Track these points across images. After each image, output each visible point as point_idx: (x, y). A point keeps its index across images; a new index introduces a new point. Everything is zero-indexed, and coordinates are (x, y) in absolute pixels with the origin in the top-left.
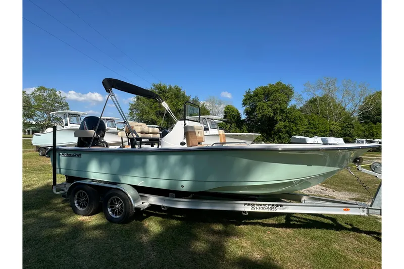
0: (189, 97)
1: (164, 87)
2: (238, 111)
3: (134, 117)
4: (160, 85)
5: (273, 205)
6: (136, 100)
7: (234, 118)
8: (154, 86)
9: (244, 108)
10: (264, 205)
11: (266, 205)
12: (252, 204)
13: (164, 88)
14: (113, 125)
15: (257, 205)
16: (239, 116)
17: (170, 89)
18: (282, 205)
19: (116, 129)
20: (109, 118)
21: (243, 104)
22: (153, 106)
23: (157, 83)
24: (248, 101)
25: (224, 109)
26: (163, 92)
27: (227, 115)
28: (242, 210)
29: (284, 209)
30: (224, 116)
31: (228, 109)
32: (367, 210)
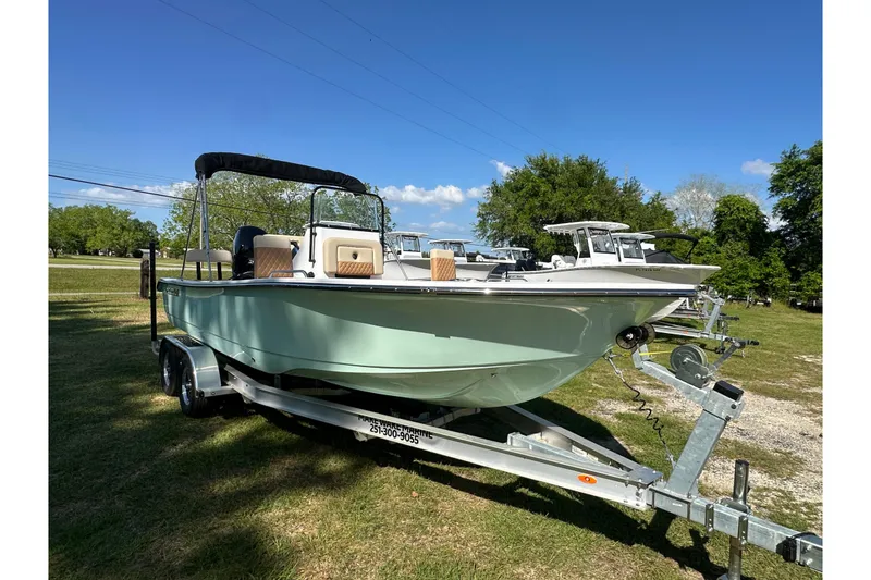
0: (614, 182)
1: (553, 162)
2: (757, 208)
3: (485, 232)
4: (544, 159)
5: (412, 430)
6: (491, 195)
7: (743, 228)
8: (530, 161)
9: (776, 200)
10: (394, 424)
11: (398, 425)
12: (371, 419)
13: (553, 165)
14: (415, 246)
15: (383, 422)
16: (760, 224)
17: (568, 163)
18: (430, 433)
19: (420, 254)
20: (407, 233)
21: (772, 189)
22: (527, 206)
23: (536, 155)
24: (790, 181)
25: (714, 206)
26: (551, 172)
27: (722, 221)
28: (354, 429)
29: (433, 443)
30: (716, 223)
31: (725, 204)
32: (651, 493)
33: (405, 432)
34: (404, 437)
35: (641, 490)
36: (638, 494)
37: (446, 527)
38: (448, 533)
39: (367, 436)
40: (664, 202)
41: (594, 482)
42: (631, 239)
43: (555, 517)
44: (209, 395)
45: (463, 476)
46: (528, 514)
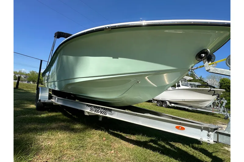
5: (104, 109)
11: (100, 108)
12: (91, 106)
15: (95, 107)
27: (222, 86)
28: (84, 110)
29: (112, 114)
30: (220, 86)
31: (223, 81)
32: (216, 135)
33: (102, 110)
34: (101, 112)
35: (210, 133)
36: (208, 135)
37: (113, 151)
38: (113, 153)
39: (89, 113)
40: (203, 79)
41: (184, 129)
42: (193, 84)
43: (164, 154)
44: (43, 102)
45: (127, 137)
46: (151, 152)
